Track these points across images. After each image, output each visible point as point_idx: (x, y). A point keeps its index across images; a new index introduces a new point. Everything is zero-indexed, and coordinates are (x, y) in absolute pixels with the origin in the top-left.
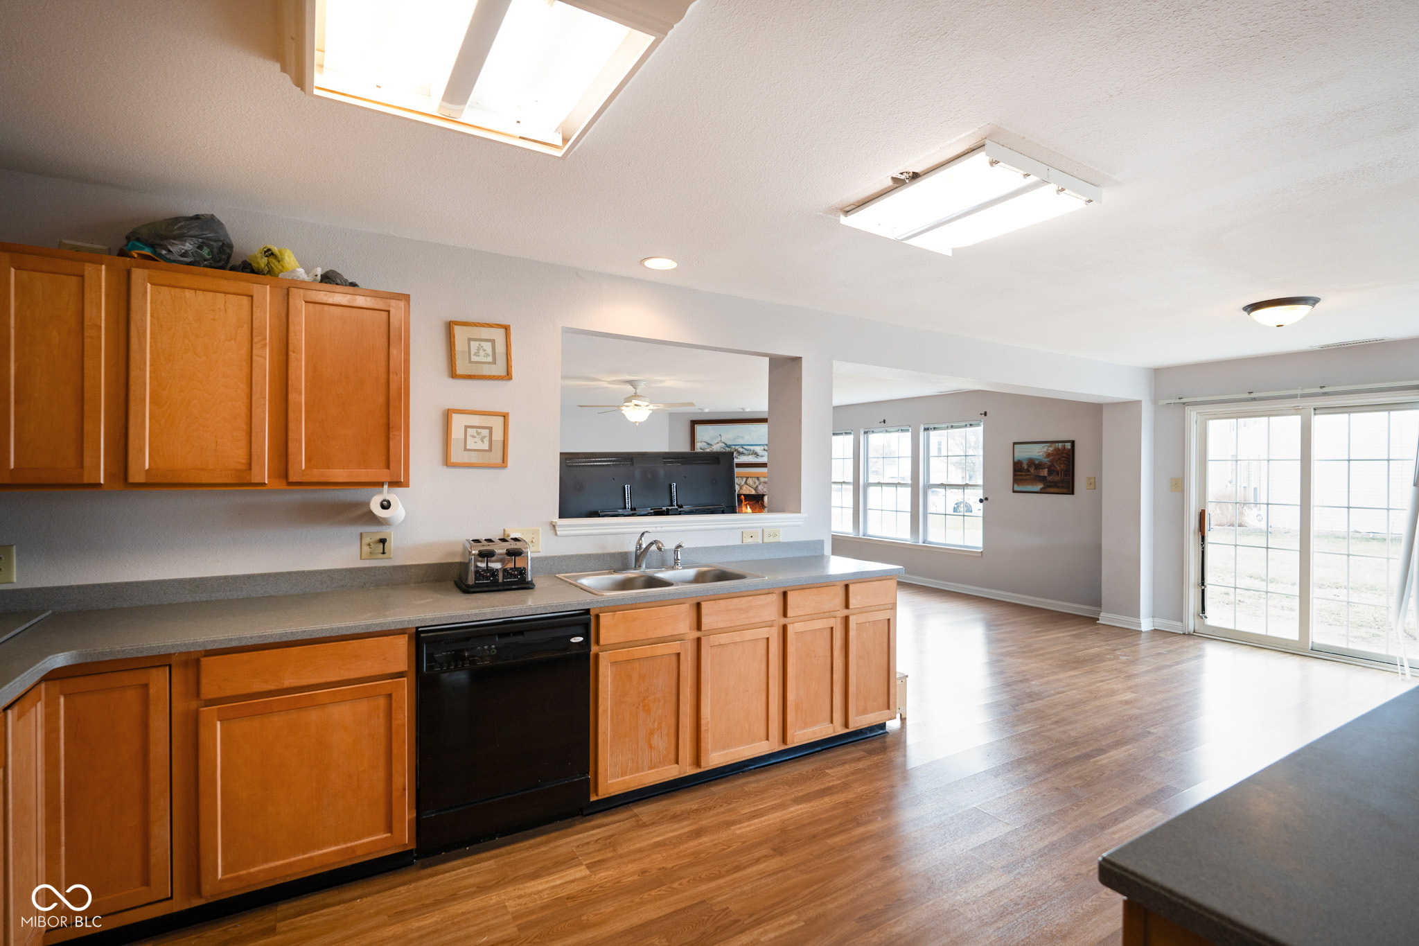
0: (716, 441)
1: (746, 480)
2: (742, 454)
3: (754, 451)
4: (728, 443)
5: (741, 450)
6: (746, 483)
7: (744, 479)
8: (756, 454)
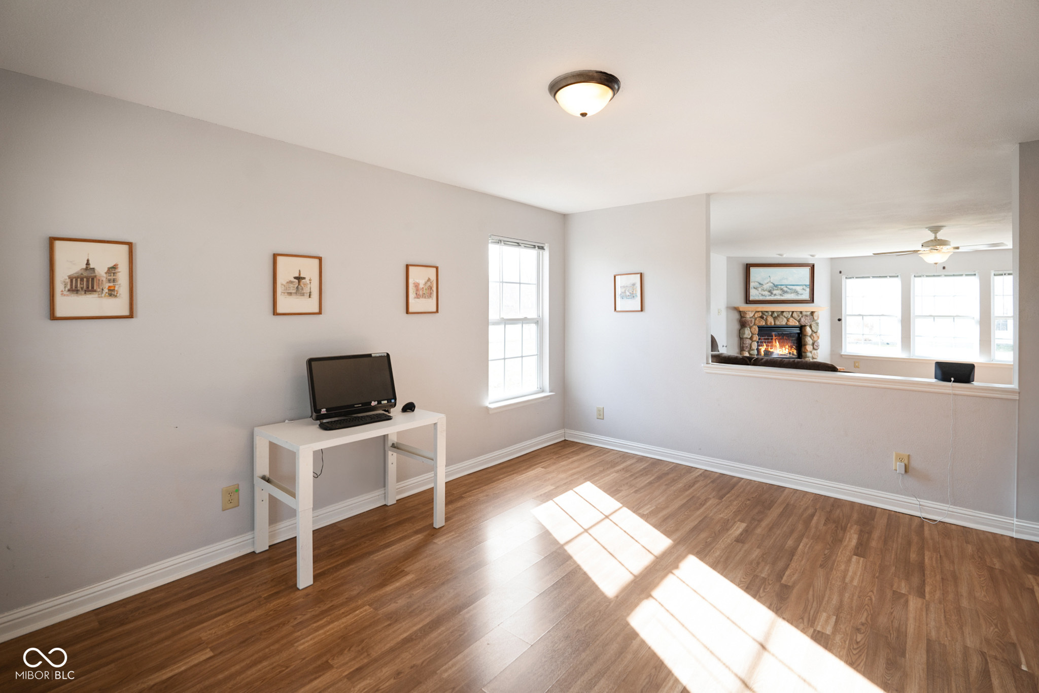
0: (766, 282)
1: (792, 314)
2: (786, 292)
3: (795, 290)
4: (776, 284)
5: (785, 289)
6: (792, 316)
7: (791, 313)
8: (796, 292)
